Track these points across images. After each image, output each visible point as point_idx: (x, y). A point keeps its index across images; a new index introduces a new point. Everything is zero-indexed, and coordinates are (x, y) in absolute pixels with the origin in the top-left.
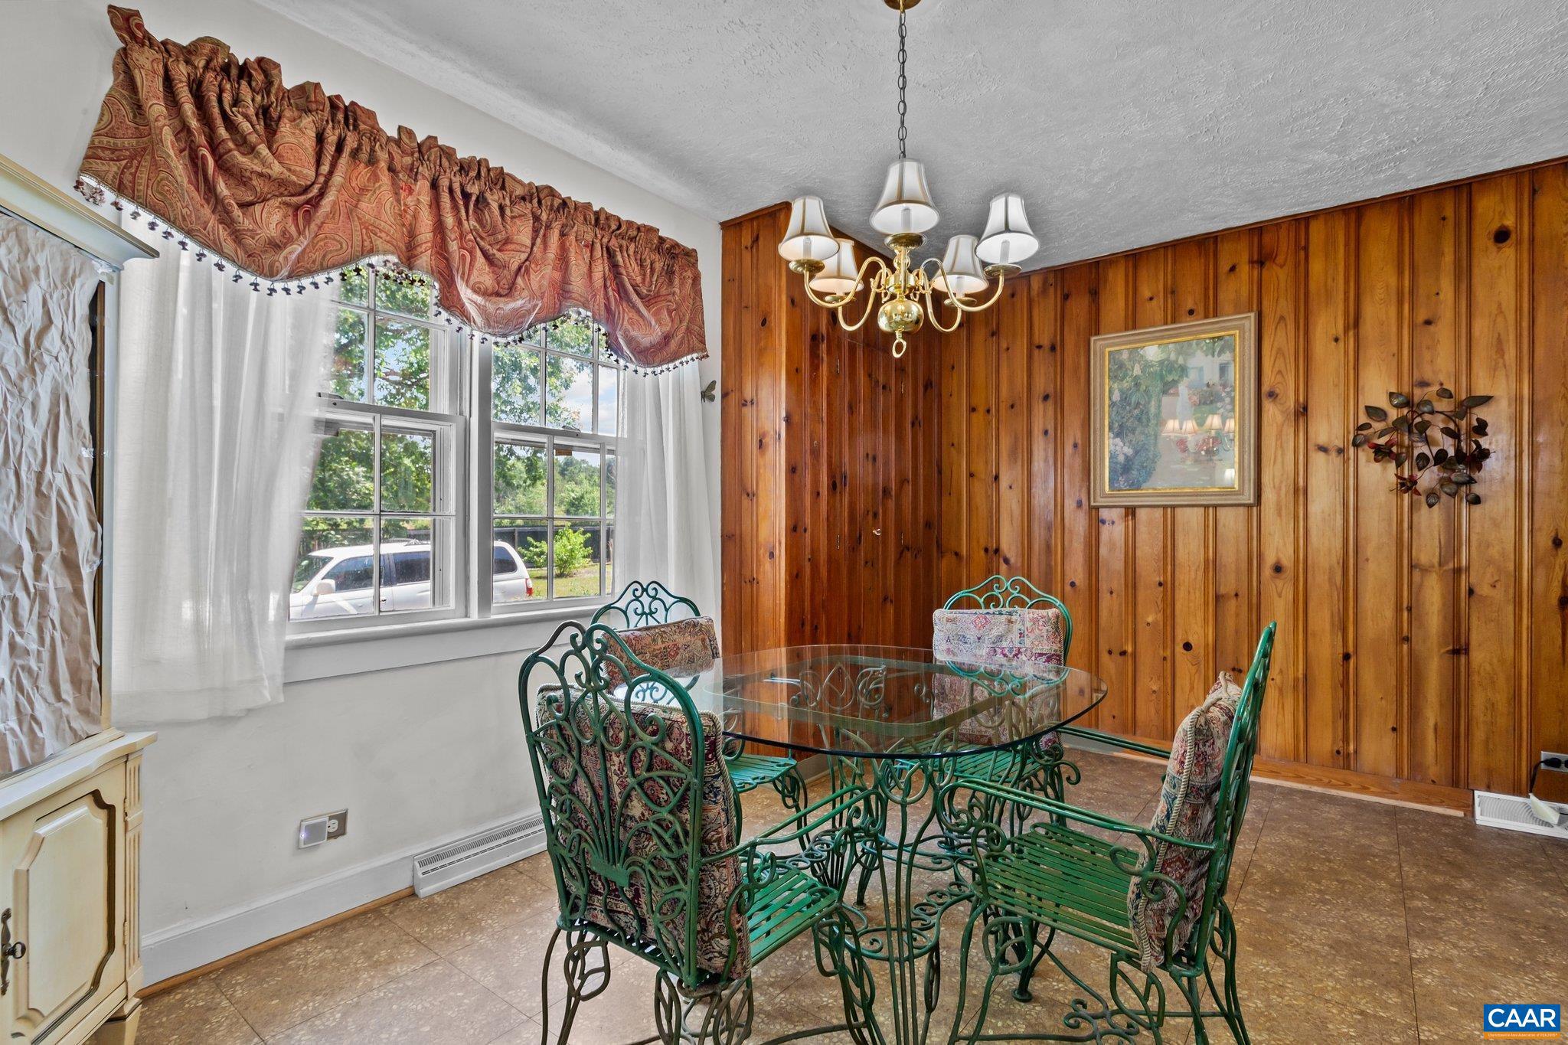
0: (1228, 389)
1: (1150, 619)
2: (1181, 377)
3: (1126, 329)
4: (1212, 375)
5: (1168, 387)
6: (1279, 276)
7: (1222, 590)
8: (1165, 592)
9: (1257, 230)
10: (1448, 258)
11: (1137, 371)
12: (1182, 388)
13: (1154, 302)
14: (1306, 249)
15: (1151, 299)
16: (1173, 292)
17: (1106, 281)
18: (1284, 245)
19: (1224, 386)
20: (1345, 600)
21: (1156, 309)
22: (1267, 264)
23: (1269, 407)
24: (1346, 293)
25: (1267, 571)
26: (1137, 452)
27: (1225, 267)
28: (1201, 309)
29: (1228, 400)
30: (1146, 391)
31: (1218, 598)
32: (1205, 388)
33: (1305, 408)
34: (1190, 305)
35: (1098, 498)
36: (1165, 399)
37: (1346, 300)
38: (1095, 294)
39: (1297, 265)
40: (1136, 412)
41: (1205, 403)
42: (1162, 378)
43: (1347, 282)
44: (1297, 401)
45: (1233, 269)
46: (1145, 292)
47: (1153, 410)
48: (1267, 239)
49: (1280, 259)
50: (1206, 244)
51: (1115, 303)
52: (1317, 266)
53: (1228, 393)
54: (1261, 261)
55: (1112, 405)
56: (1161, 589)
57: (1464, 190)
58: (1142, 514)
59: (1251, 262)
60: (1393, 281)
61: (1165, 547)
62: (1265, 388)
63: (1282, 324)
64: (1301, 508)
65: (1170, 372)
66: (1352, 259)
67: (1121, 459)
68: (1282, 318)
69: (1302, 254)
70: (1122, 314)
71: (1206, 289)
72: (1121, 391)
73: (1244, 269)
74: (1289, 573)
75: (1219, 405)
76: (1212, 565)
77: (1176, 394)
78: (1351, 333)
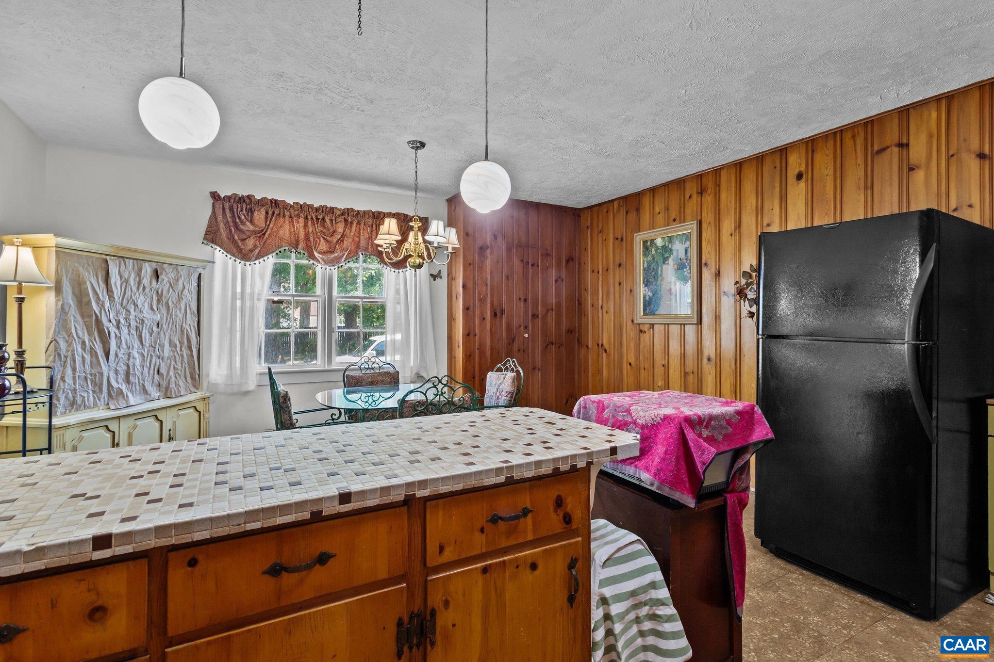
0: (688, 262)
1: (660, 384)
2: (670, 255)
3: (650, 230)
4: (682, 255)
5: (665, 260)
6: (708, 199)
7: (687, 371)
8: (665, 369)
9: (699, 177)
10: (777, 189)
11: (653, 252)
12: (671, 261)
13: (660, 214)
14: (719, 185)
15: (659, 213)
16: (668, 209)
17: (642, 203)
18: (710, 184)
19: (687, 260)
20: (736, 377)
21: (660, 218)
22: (704, 194)
23: (705, 270)
24: (735, 209)
25: (705, 361)
26: (653, 295)
27: (687, 196)
28: (678, 219)
29: (688, 267)
30: (657, 262)
31: (686, 374)
32: (679, 261)
33: (719, 272)
34: (674, 216)
35: (638, 319)
36: (664, 267)
37: (735, 213)
38: (638, 210)
39: (715, 195)
40: (653, 273)
41: (679, 269)
42: (663, 255)
43: (736, 203)
44: (716, 268)
45: (690, 197)
46: (657, 210)
47: (659, 272)
48: (704, 180)
49: (709, 191)
50: (680, 183)
51: (646, 217)
52: (723, 195)
53: (688, 264)
54: (701, 193)
55: (644, 269)
56: (663, 368)
57: (783, 152)
58: (656, 327)
59: (698, 193)
60: (754, 202)
61: (665, 346)
62: (703, 261)
63: (710, 227)
64: (718, 326)
65: (666, 252)
66: (738, 190)
67: (647, 298)
68: (709, 223)
69: (718, 188)
70: (648, 222)
71: (680, 208)
72: (647, 262)
73: (695, 196)
74: (713, 362)
75: (685, 270)
76: (683, 356)
77: (668, 264)
78: (737, 231)
